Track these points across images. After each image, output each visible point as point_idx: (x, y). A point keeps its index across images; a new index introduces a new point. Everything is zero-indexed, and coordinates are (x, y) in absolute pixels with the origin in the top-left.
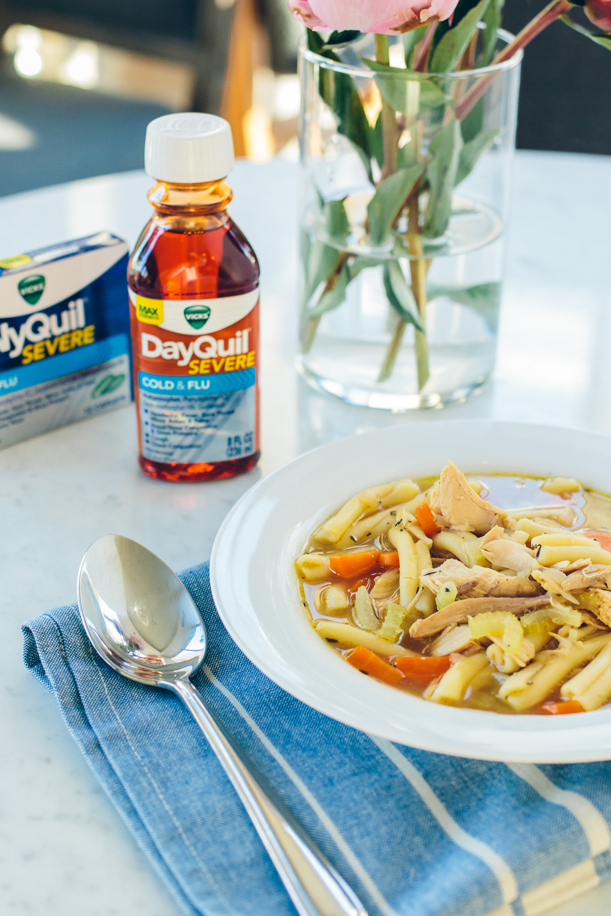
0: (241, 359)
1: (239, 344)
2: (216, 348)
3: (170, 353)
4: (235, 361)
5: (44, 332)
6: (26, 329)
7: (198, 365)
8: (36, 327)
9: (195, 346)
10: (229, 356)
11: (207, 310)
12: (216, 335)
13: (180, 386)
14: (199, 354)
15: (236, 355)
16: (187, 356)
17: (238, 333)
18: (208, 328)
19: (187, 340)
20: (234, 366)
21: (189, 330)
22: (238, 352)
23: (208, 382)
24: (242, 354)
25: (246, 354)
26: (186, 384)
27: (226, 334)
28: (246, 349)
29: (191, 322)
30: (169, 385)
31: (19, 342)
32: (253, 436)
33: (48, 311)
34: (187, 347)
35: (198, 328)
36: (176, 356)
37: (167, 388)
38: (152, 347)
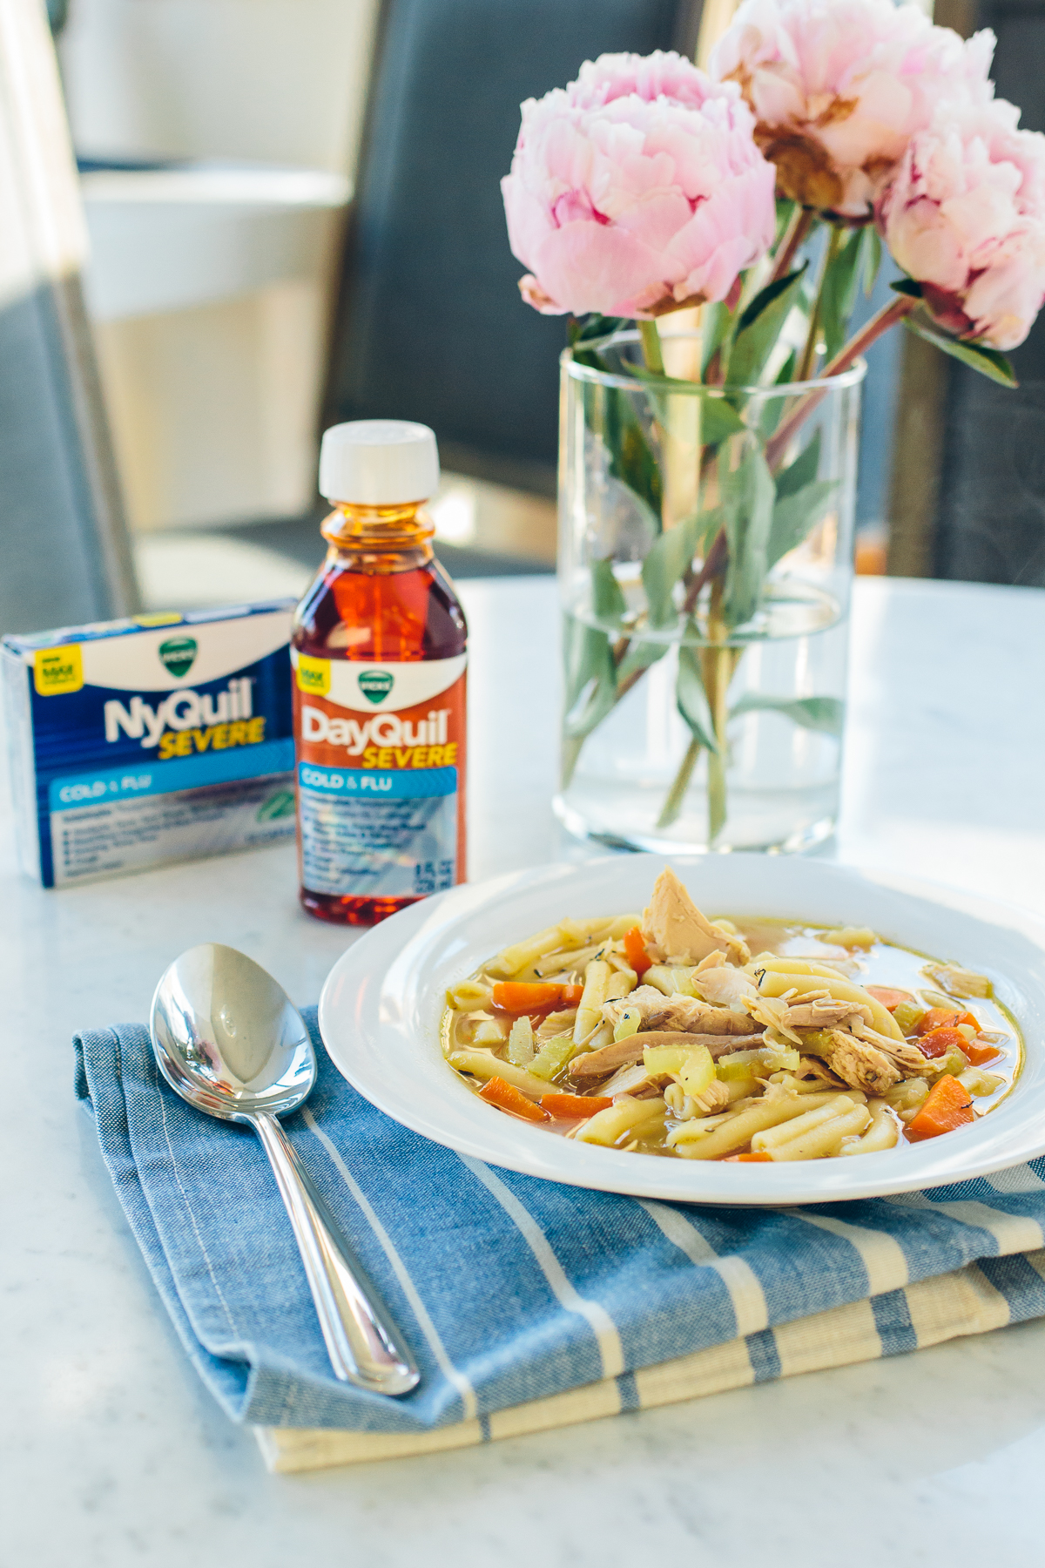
0: (436, 753)
1: (435, 728)
2: (401, 732)
3: (339, 736)
4: (427, 754)
5: (192, 718)
6: (168, 709)
7: (376, 755)
8: (182, 709)
9: (373, 727)
10: (418, 746)
11: (389, 679)
12: (402, 714)
13: (352, 783)
14: (378, 740)
15: (428, 746)
16: (361, 741)
17: (432, 715)
18: (390, 702)
19: (362, 718)
20: (426, 760)
21: (364, 705)
22: (432, 741)
23: (390, 781)
24: (437, 745)
25: (444, 746)
26: (358, 781)
27: (415, 713)
28: (443, 738)
29: (367, 693)
30: (337, 781)
31: (156, 728)
32: (454, 867)
33: (201, 690)
34: (361, 727)
35: (376, 701)
36: (346, 740)
37: (333, 785)
38: (316, 726)
